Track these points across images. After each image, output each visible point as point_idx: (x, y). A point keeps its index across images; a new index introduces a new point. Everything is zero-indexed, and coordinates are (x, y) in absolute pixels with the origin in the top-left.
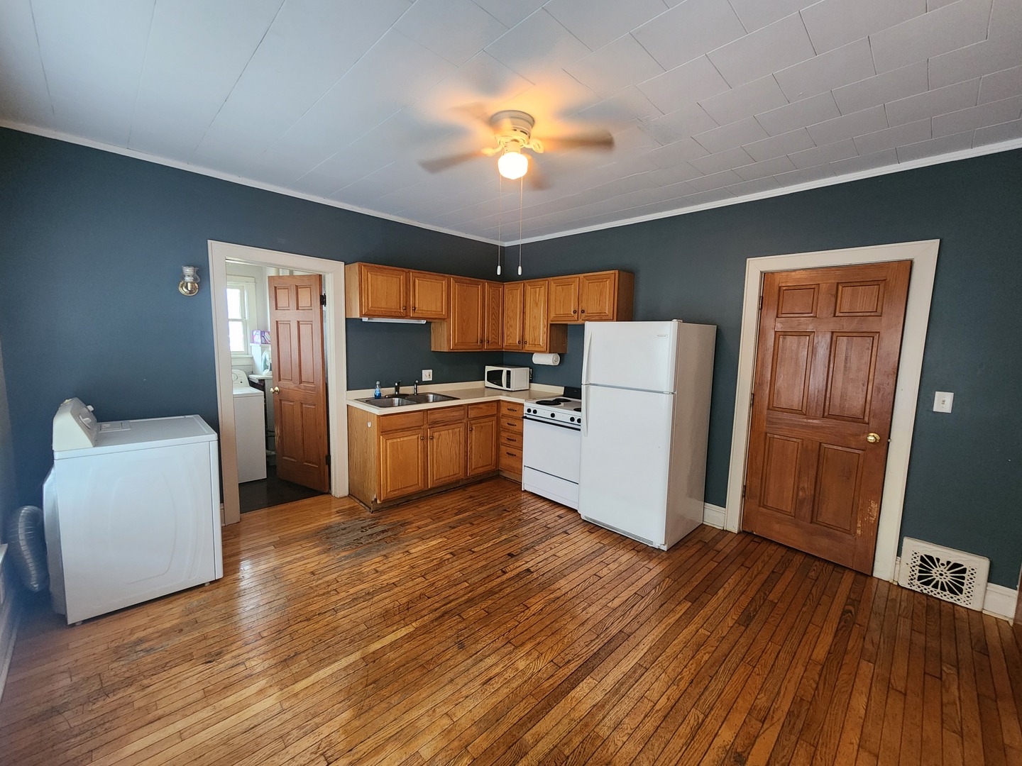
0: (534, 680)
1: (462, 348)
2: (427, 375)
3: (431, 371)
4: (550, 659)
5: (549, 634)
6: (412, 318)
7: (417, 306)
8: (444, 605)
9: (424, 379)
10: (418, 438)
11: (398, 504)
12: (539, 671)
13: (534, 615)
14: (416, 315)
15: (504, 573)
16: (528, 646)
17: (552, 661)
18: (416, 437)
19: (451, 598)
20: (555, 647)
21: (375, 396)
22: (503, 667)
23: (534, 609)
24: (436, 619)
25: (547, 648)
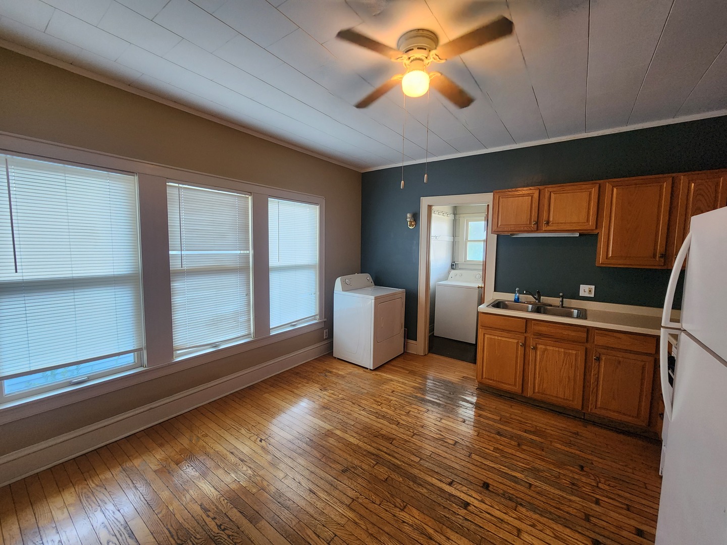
0: (313, 522)
1: (621, 263)
2: (586, 290)
3: (593, 287)
4: (338, 534)
5: (370, 532)
6: (546, 231)
7: (551, 219)
8: (386, 453)
9: (582, 294)
10: (518, 343)
11: (501, 395)
12: (324, 526)
13: (394, 516)
14: (549, 228)
15: (450, 484)
16: (351, 515)
17: (336, 535)
18: (516, 341)
19: (396, 455)
20: (352, 538)
21: (515, 300)
22: (326, 499)
23: (403, 515)
24: (369, 452)
25: (350, 530)
